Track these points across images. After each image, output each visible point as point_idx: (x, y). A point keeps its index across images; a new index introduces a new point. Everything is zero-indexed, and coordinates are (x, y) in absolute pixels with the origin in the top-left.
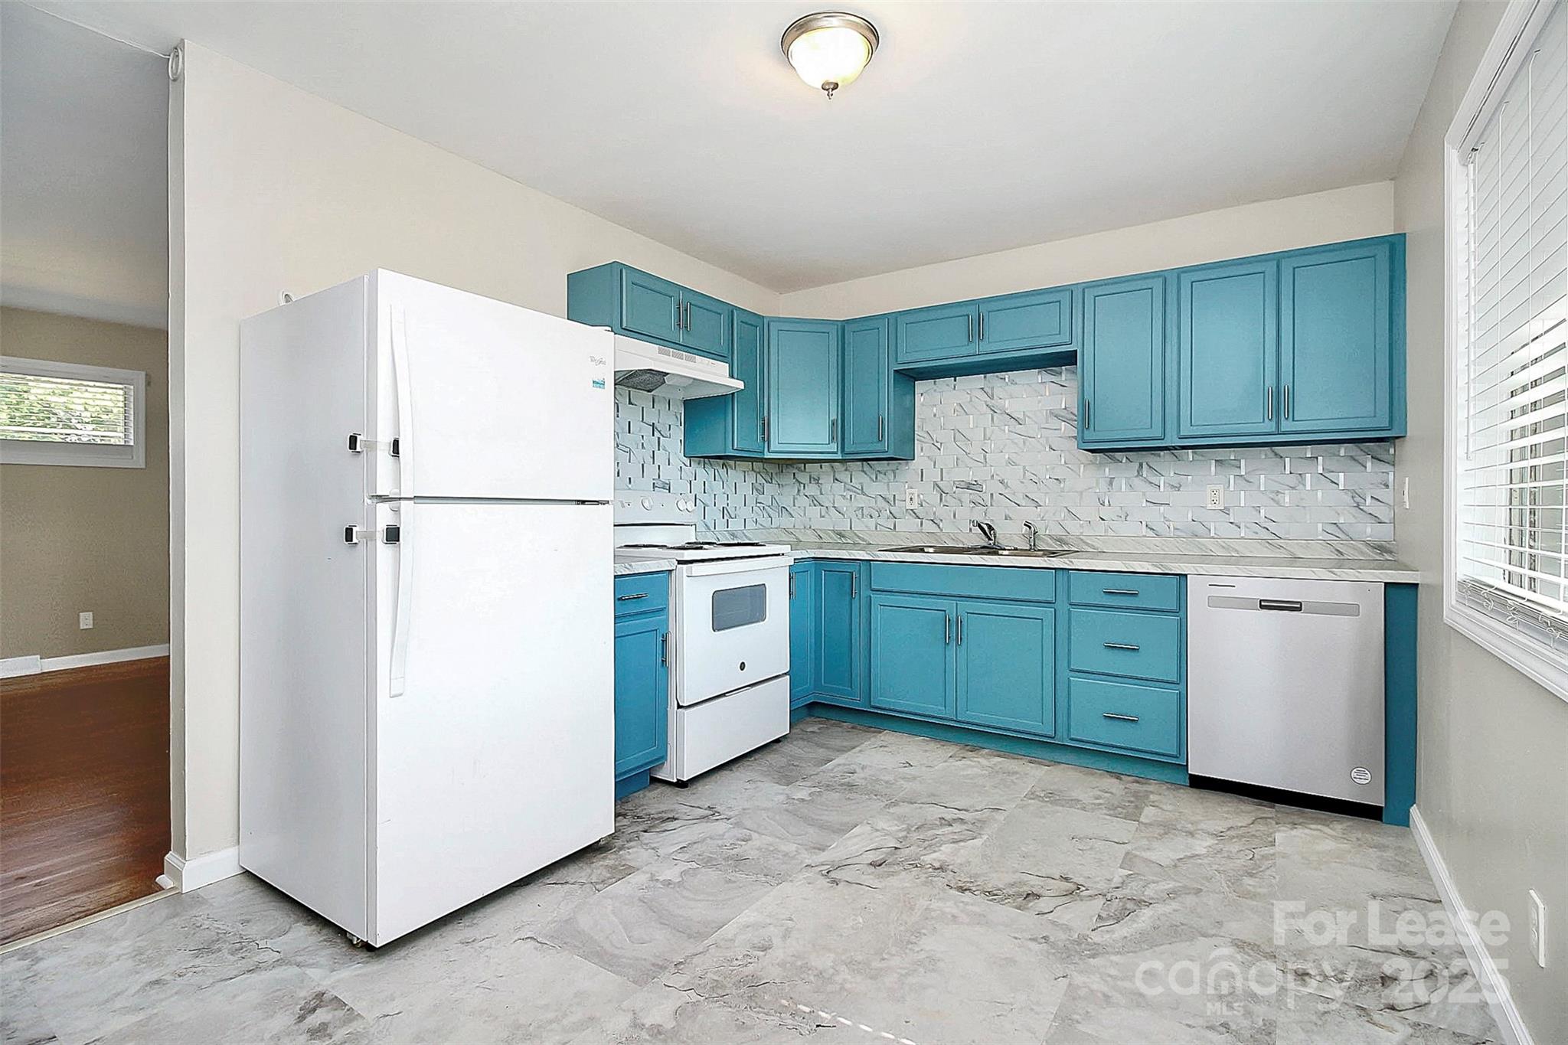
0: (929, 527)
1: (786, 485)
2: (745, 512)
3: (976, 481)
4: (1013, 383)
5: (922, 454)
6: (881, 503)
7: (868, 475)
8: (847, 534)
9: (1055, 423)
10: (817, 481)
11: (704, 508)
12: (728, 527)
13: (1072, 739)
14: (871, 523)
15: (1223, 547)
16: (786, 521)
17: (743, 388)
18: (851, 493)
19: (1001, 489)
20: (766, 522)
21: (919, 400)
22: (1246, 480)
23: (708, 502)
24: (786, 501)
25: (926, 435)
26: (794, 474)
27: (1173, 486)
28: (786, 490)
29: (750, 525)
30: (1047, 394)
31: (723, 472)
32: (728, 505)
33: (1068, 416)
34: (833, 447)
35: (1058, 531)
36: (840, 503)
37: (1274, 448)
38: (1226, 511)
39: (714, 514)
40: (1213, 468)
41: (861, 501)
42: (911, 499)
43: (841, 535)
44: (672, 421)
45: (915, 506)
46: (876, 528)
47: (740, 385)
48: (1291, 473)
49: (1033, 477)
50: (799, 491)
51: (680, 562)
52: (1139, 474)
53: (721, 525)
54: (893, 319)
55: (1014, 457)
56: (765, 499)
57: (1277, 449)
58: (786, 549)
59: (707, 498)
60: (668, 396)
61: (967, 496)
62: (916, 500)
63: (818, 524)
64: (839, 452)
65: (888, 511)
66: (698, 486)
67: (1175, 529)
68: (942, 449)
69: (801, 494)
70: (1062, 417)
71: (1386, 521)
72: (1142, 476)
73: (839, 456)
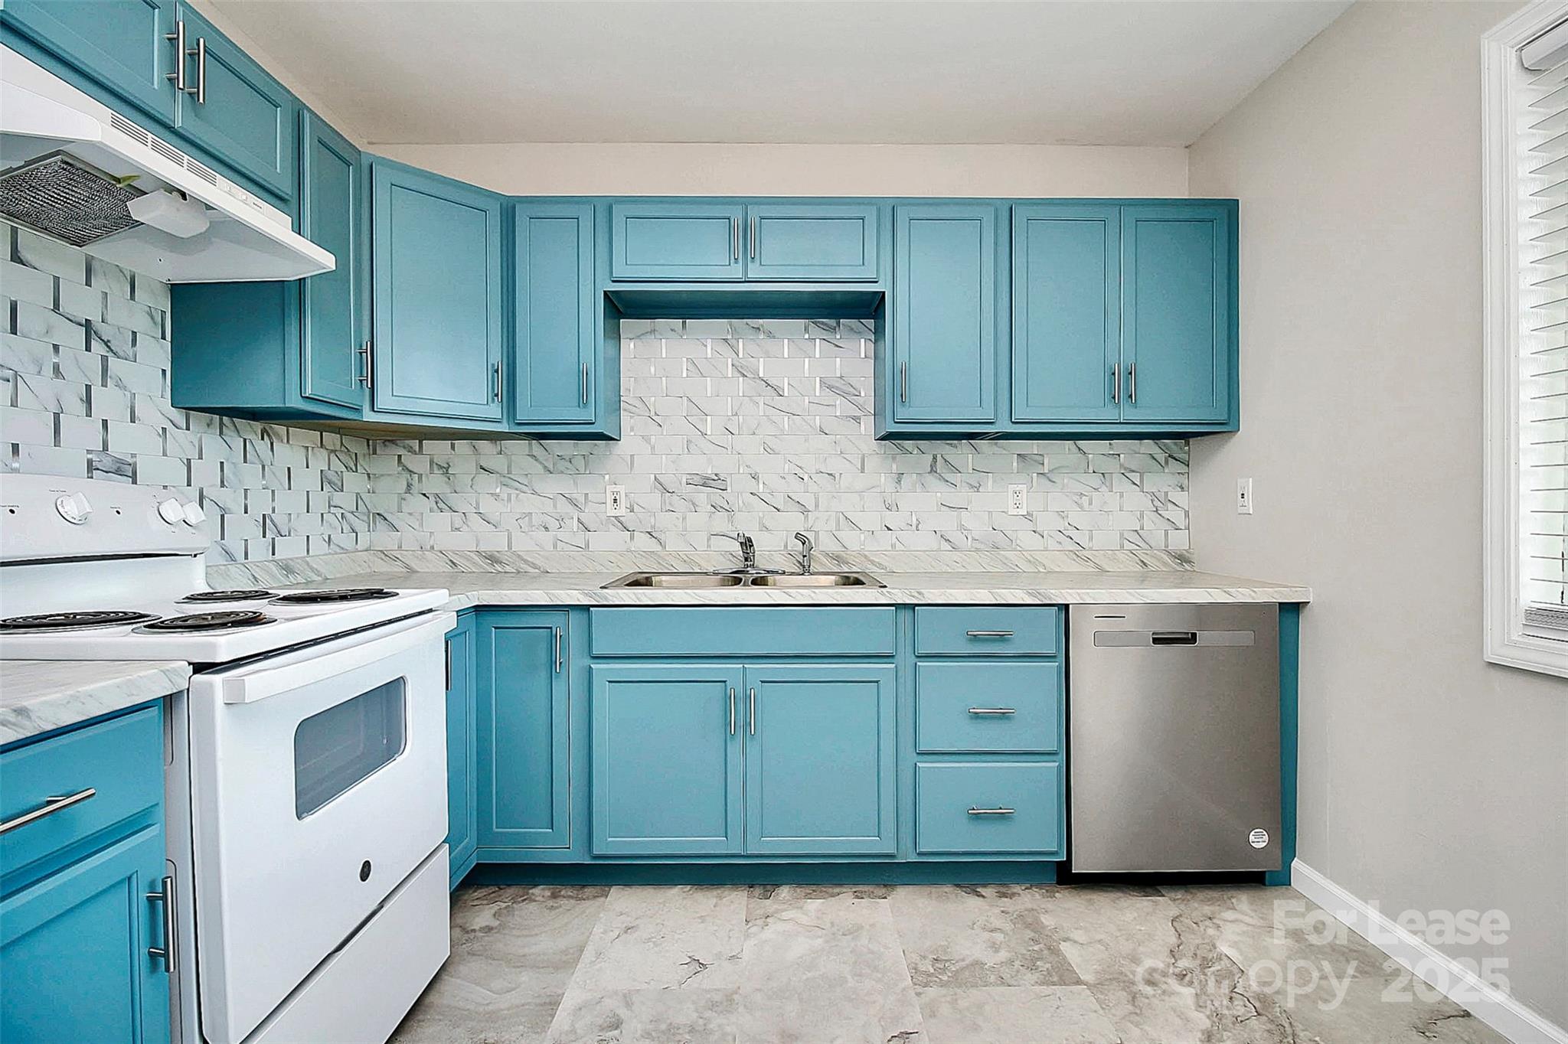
0: (643, 542)
1: (382, 475)
2: (308, 524)
3: (716, 475)
4: (770, 335)
5: (632, 434)
6: (564, 507)
7: (541, 463)
8: (504, 559)
9: (829, 397)
10: (445, 470)
11: (222, 516)
12: (273, 554)
13: (920, 854)
14: (545, 539)
15: (1030, 561)
16: (384, 538)
17: (334, 269)
18: (510, 491)
19: (752, 485)
20: (346, 540)
21: (628, 347)
22: (1050, 480)
23: (229, 504)
24: (385, 502)
25: (638, 403)
26: (400, 456)
27: (972, 487)
28: (383, 484)
29: (318, 546)
30: (817, 356)
31: (263, 446)
32: (274, 511)
33: (844, 388)
34: (495, 410)
35: (833, 547)
36: (488, 506)
37: (1077, 442)
38: (1029, 516)
39: (243, 529)
40: (1015, 464)
41: (529, 503)
42: (615, 500)
43: (493, 559)
44: (141, 323)
45: (622, 511)
46: (555, 546)
47: (327, 261)
48: (1094, 472)
49: (798, 471)
50: (409, 486)
51: (199, 668)
52: (933, 470)
53: (259, 550)
54: (605, 209)
55: (772, 443)
56: (345, 499)
57: (1083, 444)
58: (437, 597)
59: (230, 498)
60: (128, 267)
61: (702, 496)
62: (623, 502)
63: (448, 541)
64: (505, 420)
65: (575, 519)
66: (206, 473)
67: (974, 539)
68: (665, 427)
69: (414, 490)
70: (837, 388)
71: (1181, 527)
72: (936, 472)
73: (504, 427)
